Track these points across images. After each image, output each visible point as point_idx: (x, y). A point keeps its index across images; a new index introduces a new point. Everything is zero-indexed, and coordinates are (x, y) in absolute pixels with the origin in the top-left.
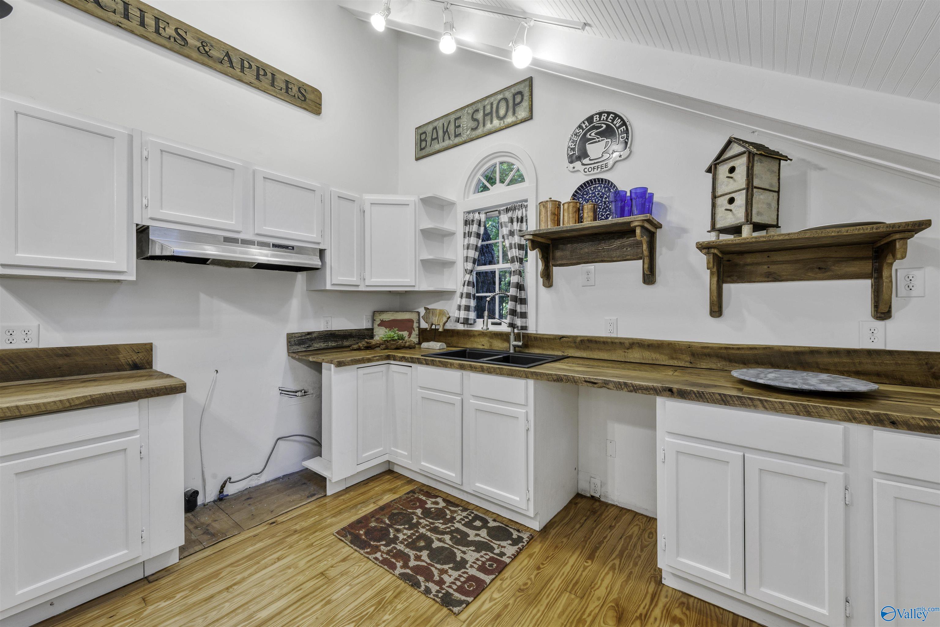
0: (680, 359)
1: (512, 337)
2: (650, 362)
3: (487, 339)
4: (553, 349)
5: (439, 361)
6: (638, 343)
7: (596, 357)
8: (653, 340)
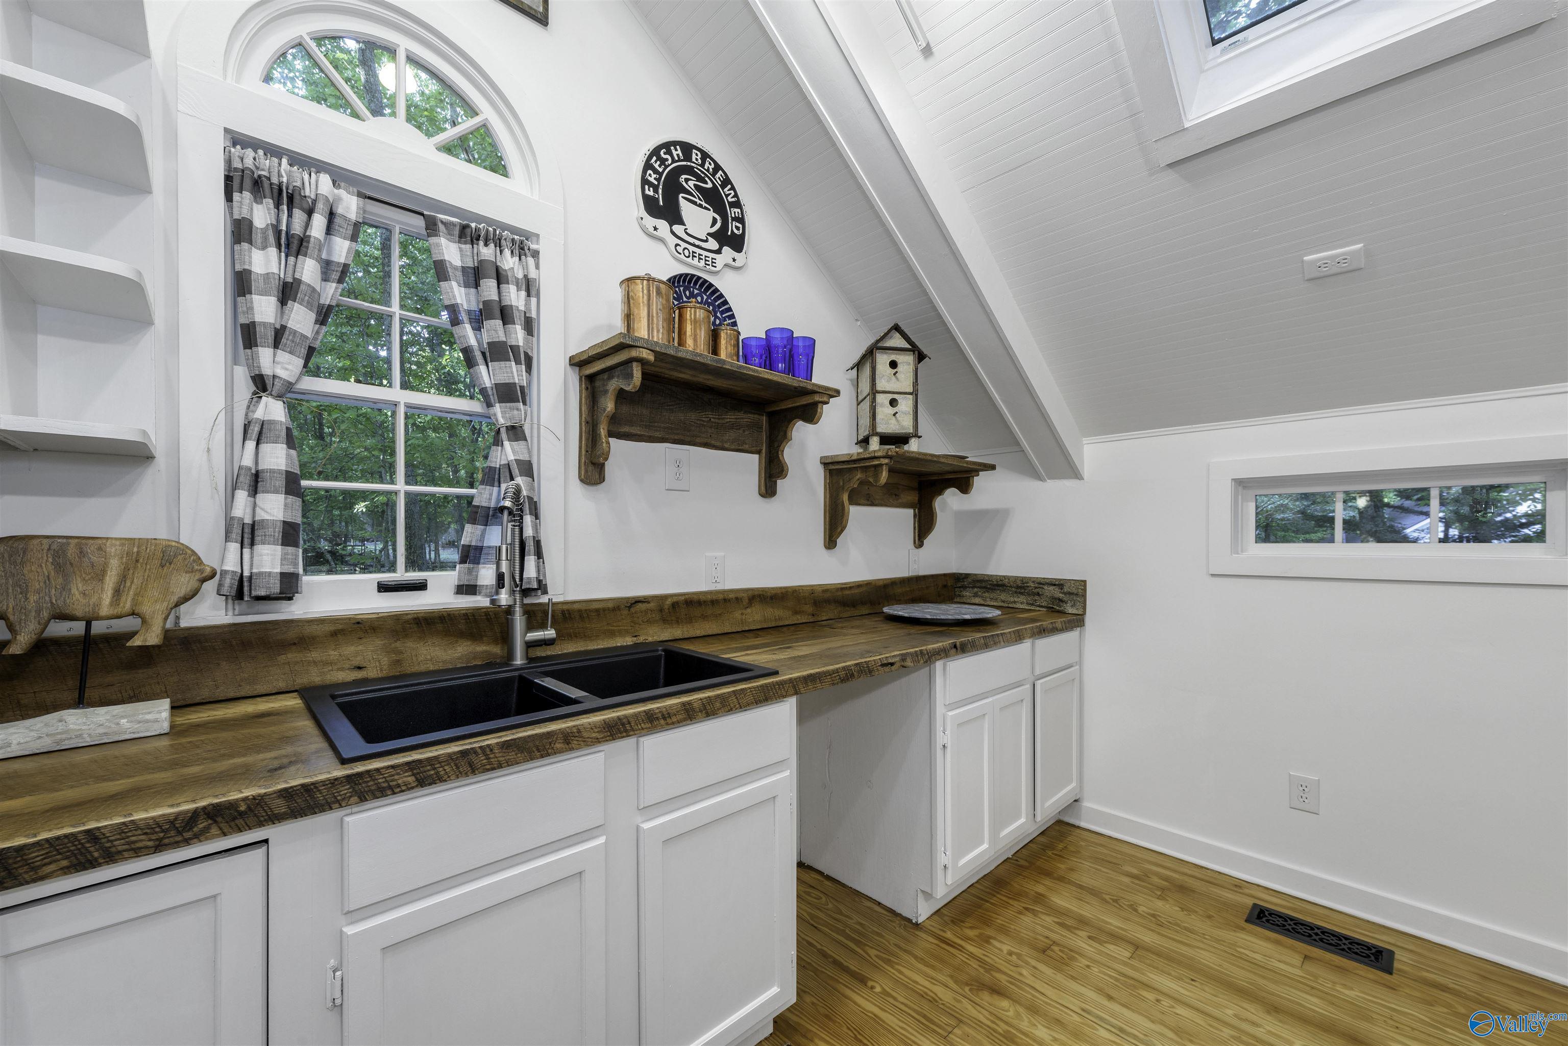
0: (803, 612)
1: (519, 621)
2: (773, 624)
3: (379, 642)
4: (612, 634)
5: (506, 746)
6: (759, 596)
7: (699, 633)
8: (777, 588)
